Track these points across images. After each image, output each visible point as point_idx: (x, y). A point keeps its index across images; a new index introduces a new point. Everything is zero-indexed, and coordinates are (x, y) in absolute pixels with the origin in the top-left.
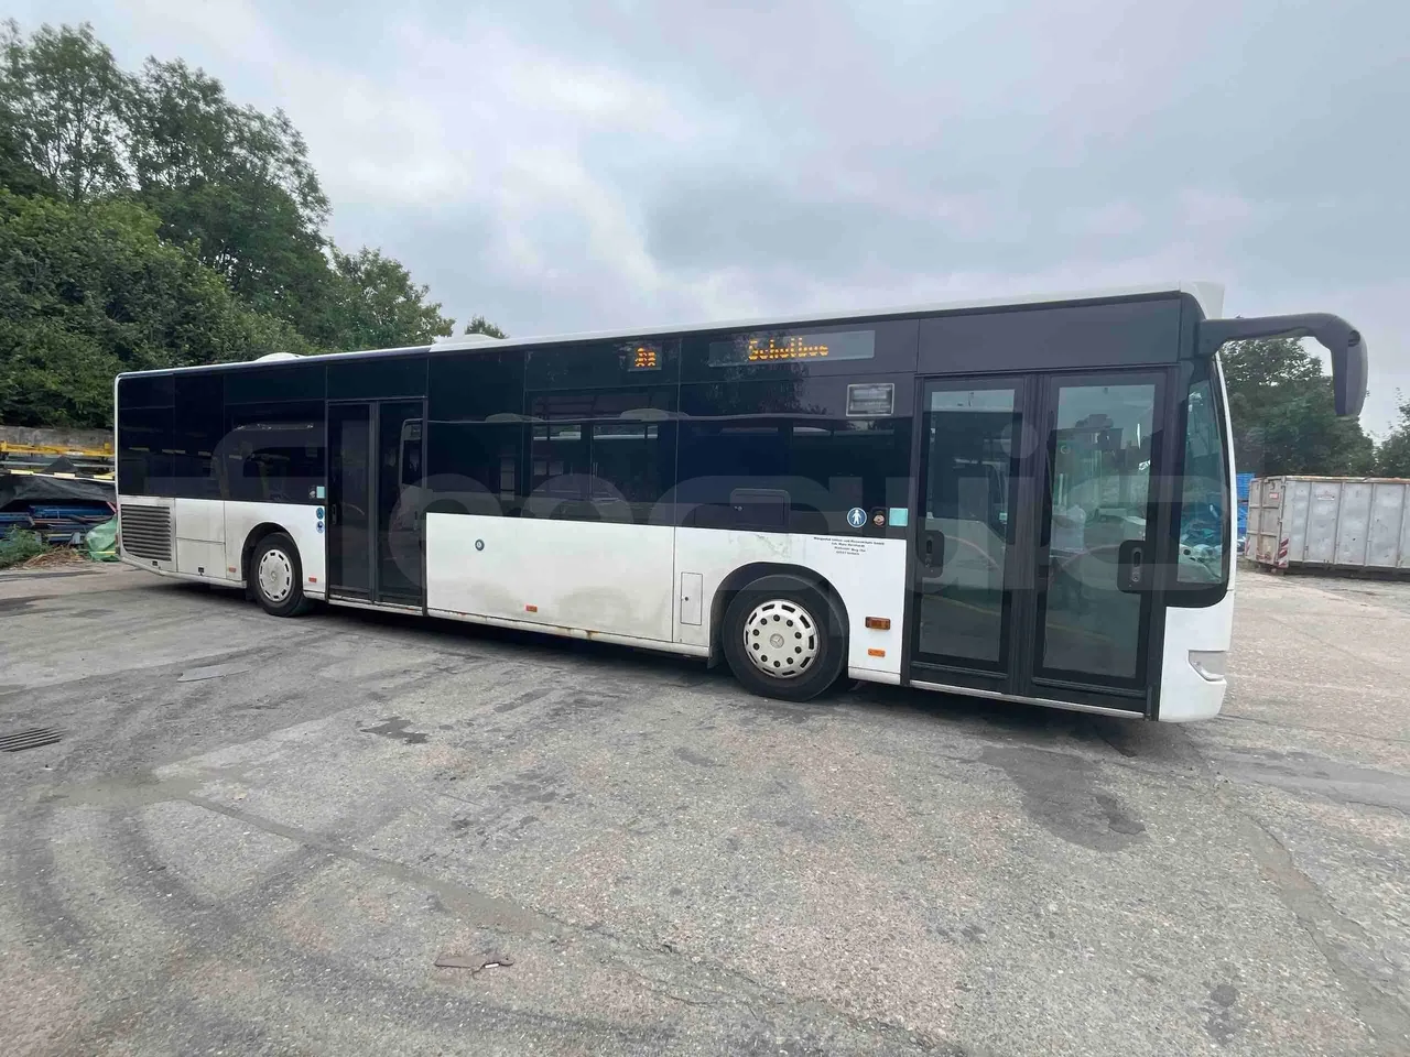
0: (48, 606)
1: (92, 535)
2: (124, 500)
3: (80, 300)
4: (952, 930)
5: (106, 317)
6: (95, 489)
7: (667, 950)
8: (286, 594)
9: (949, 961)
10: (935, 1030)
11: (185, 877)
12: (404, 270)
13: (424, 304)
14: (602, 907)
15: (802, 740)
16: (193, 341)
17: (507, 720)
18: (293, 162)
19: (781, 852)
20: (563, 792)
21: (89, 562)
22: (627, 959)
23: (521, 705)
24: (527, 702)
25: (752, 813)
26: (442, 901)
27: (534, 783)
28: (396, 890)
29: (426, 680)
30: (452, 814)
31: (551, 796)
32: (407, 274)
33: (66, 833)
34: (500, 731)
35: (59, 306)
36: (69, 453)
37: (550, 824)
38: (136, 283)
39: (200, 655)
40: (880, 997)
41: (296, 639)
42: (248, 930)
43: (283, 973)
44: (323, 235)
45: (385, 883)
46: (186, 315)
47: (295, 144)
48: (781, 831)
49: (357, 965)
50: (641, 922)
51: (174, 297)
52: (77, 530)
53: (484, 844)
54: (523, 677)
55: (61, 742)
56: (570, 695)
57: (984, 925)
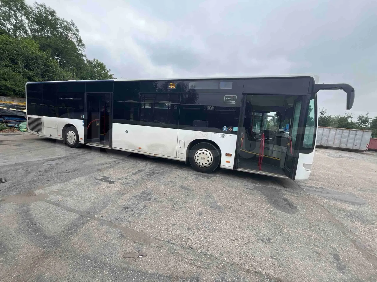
0: (7, 143)
1: (21, 125)
2: (29, 116)
3: (17, 64)
4: (263, 239)
5: (24, 69)
6: (21, 113)
7: (191, 248)
8: (74, 142)
9: (266, 249)
10: (270, 273)
11: (43, 227)
12: (104, 65)
13: (109, 74)
14: (169, 234)
15: (211, 184)
16: (49, 77)
17: (135, 177)
18: (76, 34)
19: (214, 216)
20: (153, 198)
21: (19, 132)
22: (179, 252)
23: (138, 173)
24: (140, 172)
25: (203, 204)
26: (123, 233)
27: (145, 195)
28: (109, 230)
29: (112, 166)
30: (123, 205)
31: (150, 199)
32: (105, 66)
33: (4, 213)
34: (134, 180)
35: (11, 65)
36: (14, 103)
37: (151, 208)
38: (32, 60)
39: (50, 158)
40: (252, 262)
41: (77, 154)
42: (63, 246)
43: (74, 262)
44: (83, 54)
45: (105, 228)
46: (47, 70)
47: (76, 30)
48: (212, 209)
49: (98, 258)
50: (181, 239)
51: (43, 65)
52: (16, 123)
53: (133, 214)
54: (138, 166)
55: (6, 182)
56: (151, 170)
57: (271, 237)
